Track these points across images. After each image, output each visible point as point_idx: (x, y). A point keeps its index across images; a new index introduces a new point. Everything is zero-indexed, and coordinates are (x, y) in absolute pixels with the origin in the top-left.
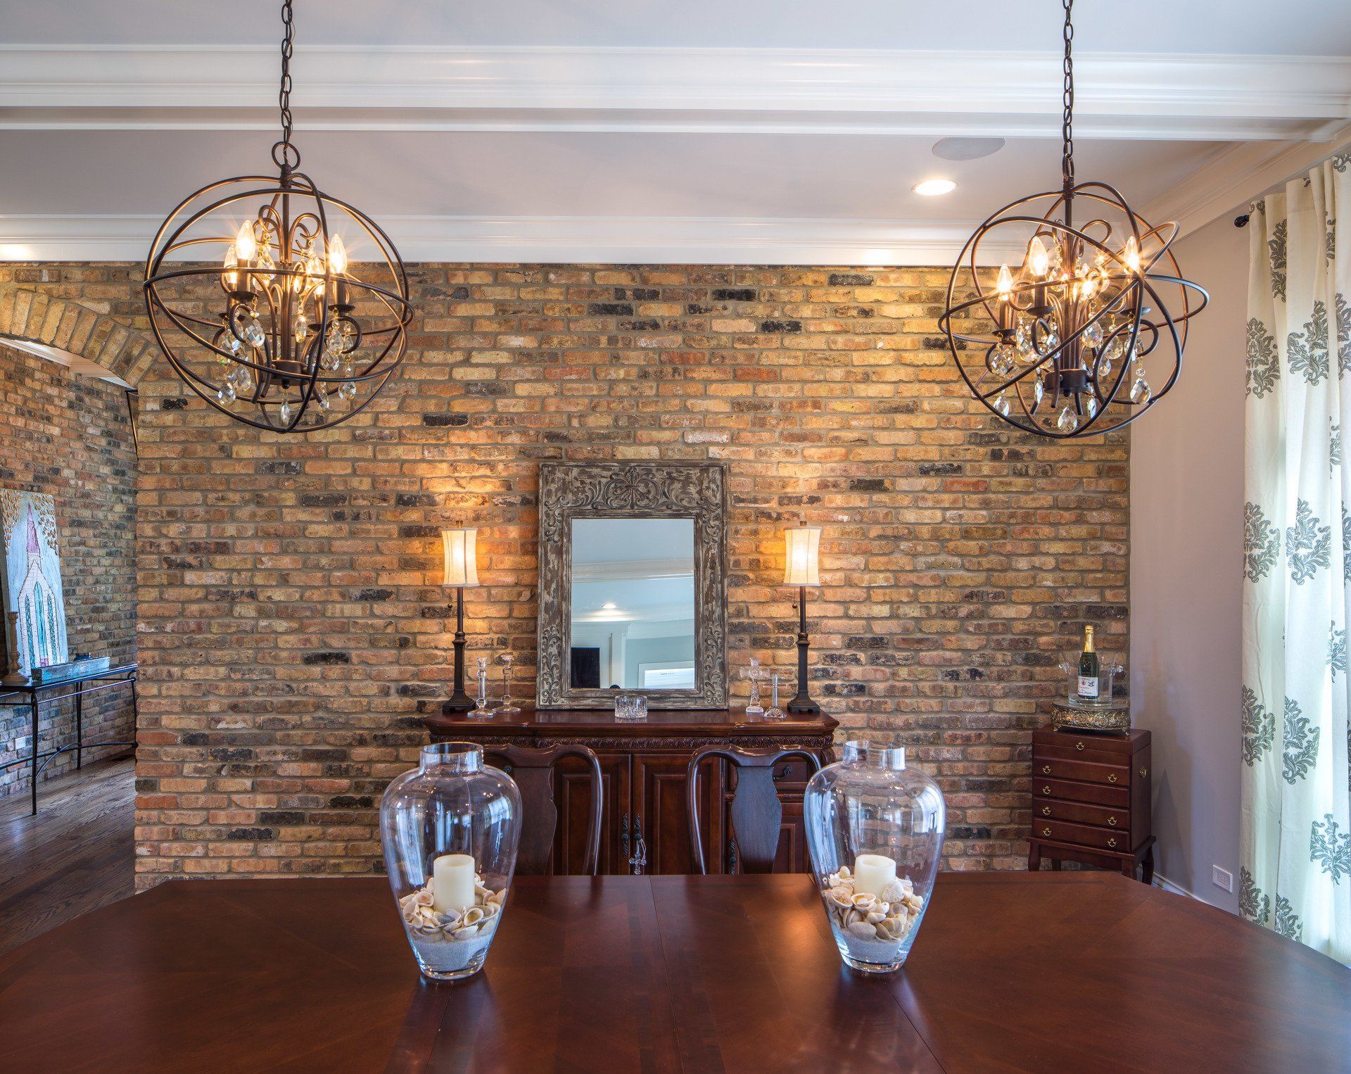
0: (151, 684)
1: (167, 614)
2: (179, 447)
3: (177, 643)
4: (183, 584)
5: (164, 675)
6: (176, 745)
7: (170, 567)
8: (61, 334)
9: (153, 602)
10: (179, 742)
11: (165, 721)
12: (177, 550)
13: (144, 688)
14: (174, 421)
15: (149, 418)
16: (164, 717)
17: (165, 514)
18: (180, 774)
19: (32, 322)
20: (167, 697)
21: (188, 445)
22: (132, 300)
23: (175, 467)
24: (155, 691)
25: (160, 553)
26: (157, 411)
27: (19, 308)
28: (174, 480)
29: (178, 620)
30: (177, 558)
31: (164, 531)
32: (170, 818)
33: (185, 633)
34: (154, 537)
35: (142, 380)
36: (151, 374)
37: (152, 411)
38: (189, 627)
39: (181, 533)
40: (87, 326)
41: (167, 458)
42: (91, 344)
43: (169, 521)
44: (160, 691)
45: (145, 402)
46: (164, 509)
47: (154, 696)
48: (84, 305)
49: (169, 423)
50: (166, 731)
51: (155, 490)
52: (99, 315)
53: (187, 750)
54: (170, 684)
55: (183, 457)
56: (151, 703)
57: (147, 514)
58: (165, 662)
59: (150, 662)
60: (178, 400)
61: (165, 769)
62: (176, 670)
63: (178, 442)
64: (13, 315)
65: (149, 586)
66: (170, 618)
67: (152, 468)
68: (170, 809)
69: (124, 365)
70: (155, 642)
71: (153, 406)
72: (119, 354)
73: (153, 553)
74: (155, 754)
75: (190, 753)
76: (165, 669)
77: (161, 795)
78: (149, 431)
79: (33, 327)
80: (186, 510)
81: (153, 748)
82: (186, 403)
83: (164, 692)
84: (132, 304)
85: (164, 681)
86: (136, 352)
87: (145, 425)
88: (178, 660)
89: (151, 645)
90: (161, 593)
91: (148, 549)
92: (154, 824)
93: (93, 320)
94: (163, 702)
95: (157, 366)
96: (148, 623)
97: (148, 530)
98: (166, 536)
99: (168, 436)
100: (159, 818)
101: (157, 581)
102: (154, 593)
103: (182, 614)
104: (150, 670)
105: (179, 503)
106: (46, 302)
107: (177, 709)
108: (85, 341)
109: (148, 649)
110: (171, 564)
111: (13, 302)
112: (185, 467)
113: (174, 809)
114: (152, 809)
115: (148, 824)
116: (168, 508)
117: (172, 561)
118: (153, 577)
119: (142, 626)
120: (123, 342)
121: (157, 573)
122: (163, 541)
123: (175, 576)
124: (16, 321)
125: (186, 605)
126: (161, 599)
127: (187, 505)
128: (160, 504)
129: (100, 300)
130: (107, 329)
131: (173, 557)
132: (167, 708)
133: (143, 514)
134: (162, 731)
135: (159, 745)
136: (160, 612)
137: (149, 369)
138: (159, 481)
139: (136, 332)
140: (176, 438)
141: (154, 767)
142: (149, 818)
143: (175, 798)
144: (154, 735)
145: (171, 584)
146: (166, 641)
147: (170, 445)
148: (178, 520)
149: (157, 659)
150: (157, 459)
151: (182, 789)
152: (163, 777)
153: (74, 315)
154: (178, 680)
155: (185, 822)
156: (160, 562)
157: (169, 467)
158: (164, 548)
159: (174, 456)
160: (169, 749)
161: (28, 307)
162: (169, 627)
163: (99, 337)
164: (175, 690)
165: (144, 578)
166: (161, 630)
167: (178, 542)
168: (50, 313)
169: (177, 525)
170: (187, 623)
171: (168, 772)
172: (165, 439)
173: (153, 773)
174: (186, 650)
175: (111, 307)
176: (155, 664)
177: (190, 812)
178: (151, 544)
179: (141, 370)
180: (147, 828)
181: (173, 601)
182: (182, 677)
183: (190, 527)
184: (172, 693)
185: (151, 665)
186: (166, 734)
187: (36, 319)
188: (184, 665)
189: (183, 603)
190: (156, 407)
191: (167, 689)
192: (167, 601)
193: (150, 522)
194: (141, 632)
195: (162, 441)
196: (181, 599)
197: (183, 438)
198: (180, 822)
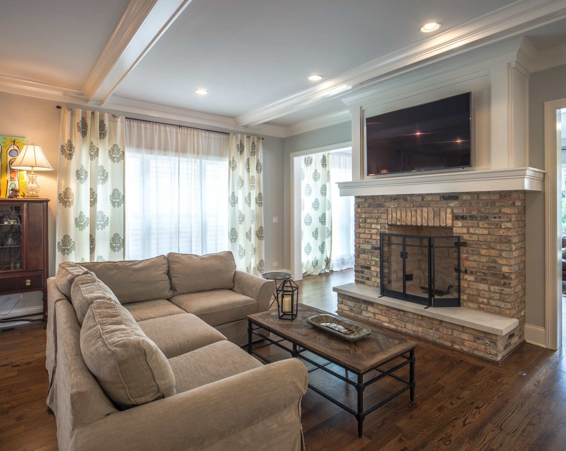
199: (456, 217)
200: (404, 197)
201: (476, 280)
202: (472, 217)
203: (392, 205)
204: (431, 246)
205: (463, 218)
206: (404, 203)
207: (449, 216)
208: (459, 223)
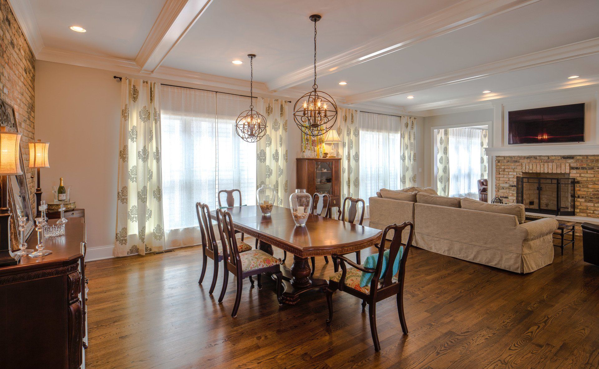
199: (572, 168)
200: (535, 157)
201: (586, 201)
202: (583, 168)
203: (526, 161)
204: (558, 183)
205: (577, 168)
206: (534, 160)
207: (568, 167)
208: (574, 171)
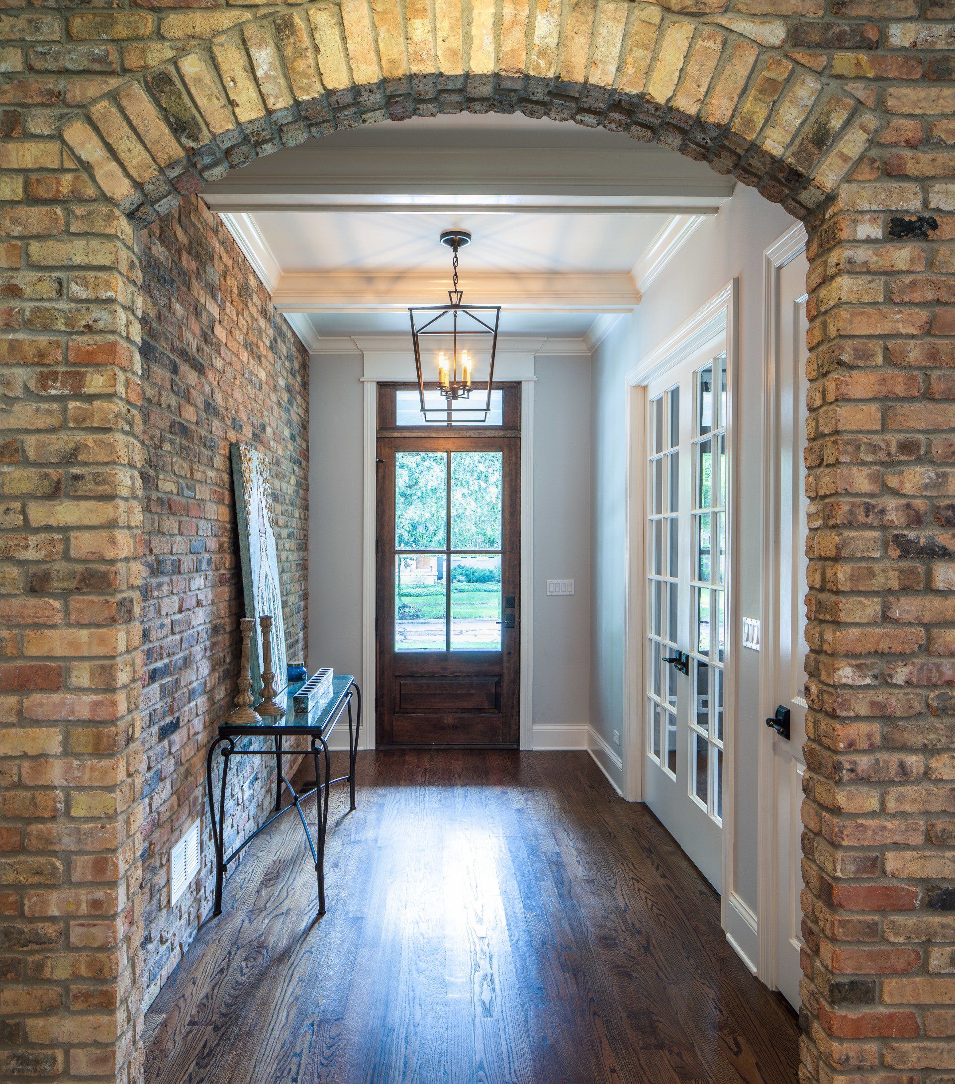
0: (864, 789)
1: (897, 648)
2: (923, 315)
3: (918, 707)
4: (930, 590)
5: (894, 768)
6: (911, 910)
7: (903, 556)
8: (689, 84)
9: (868, 624)
10: (917, 903)
11: (892, 862)
12: (917, 520)
13: (851, 797)
14: (912, 261)
15: (862, 254)
16: (890, 855)
17: (893, 448)
18: (924, 969)
19: (630, 60)
20: (894, 815)
21: (939, 310)
22: (827, 19)
23: (915, 353)
24: (873, 804)
25: (883, 527)
26: (876, 241)
27: (603, 30)
28: (913, 379)
29: (918, 661)
30: (921, 536)
31: (893, 482)
32: (902, 1057)
33: (935, 686)
34: (872, 495)
35: (848, 179)
36: (865, 168)
37: (869, 241)
38: (941, 674)
39: (926, 487)
40: (740, 69)
41: (898, 335)
42: (748, 105)
43: (901, 463)
44: (882, 803)
45: (855, 222)
46: (893, 439)
47: (873, 814)
48: (734, 26)
49: (901, 265)
50: (894, 883)
51: (874, 399)
52: (763, 48)
53: (936, 920)
54: (903, 789)
55: (928, 333)
56: (865, 828)
57: (858, 447)
58: (889, 745)
59: (865, 745)
60: (921, 219)
61: (893, 959)
62: (914, 761)
63: (922, 304)
64: (592, 45)
65: (860, 593)
66: (904, 657)
67: (868, 355)
68: (902, 1039)
69: (812, 149)
70: (873, 704)
71: (871, 230)
72: (802, 125)
73: (871, 527)
74: (872, 930)
75: (943, 926)
76: (893, 759)
77: (881, 1010)
78: (862, 280)
79: (631, 71)
80: (937, 439)
81: (869, 918)
82: (934, 226)
83: (891, 806)
84: (828, 26)
85: (892, 782)
86: (836, 123)
87: (853, 269)
88: (918, 740)
89: (864, 711)
90: (886, 607)
91: (862, 518)
92: (872, 1069)
93: (750, 55)
94: (889, 825)
95: (874, 153)
96: (858, 667)
97: (861, 481)
98: (896, 493)
99: (902, 291)
100: (882, 1056)
101: (878, 583)
102: (872, 608)
103: (926, 649)
104: (864, 762)
105: (921, 426)
106: (657, 19)
107: (919, 839)
108: (736, 99)
109: (858, 718)
110: (906, 548)
111: (590, 18)
112: (933, 355)
113: (910, 1040)
114: (867, 1039)
115: (859, 1069)
116: (901, 436)
117: (910, 541)
118: (872, 574)
119: (846, 674)
120: (810, 103)
121: (877, 567)
122: (891, 503)
123: (913, 572)
124: (598, 57)
125: (935, 632)
126: (886, 618)
127: (937, 431)
128: (884, 429)
129: (765, 17)
130: (779, 74)
131: (911, 534)
132: (898, 838)
133: (850, 449)
134: (884, 882)
135: (881, 910)
136: (884, 646)
137: (861, 159)
138: (883, 382)
139: (834, 84)
140: (917, 296)
141: (870, 956)
142: (861, 1057)
143: (912, 1016)
144: (870, 890)
145: (906, 590)
146: (895, 702)
147: (906, 310)
148: (919, 461)
149: (877, 739)
150: (880, 336)
151: (926, 999)
152: (887, 976)
153: (714, 46)
154: (918, 781)
155: (933, 1064)
156: (885, 546)
157: (903, 354)
158: (892, 516)
159: (912, 331)
160: (899, 919)
161: (621, 28)
162: (901, 675)
163: (762, 91)
164: (913, 801)
165: (852, 578)
166: (885, 681)
167: (920, 504)
168: (667, 41)
169: (920, 469)
170: (938, 666)
171: (900, 965)
172: (895, 297)
173: (869, 968)
174: (933, 720)
175: (788, 31)
176: (872, 749)
177: (942, 1045)
178: (868, 508)
179: (845, 158)
180: (857, 1077)
181: (909, 624)
182: (927, 774)
183: (944, 475)
184: (907, 807)
185: (864, 752)
186: (896, 889)
187: (638, 53)
188: (929, 751)
189: (928, 627)
190: (875, 231)
191: (898, 799)
192: (897, 622)
193: (864, 464)
194: (845, 686)
195: (889, 300)
196: (926, 620)
197: (930, 296)
198: (923, 1064)
